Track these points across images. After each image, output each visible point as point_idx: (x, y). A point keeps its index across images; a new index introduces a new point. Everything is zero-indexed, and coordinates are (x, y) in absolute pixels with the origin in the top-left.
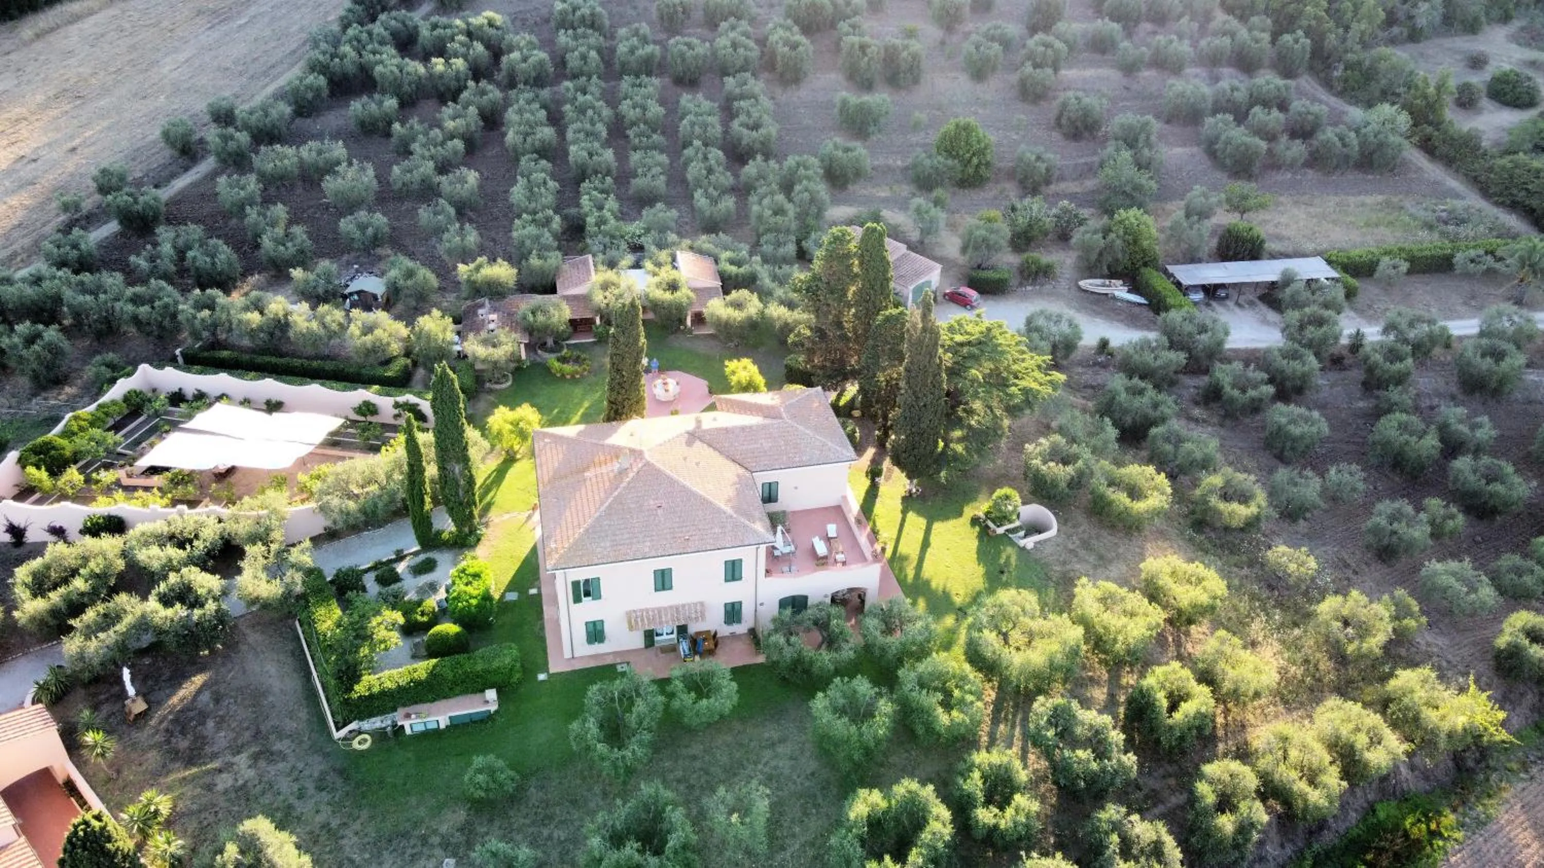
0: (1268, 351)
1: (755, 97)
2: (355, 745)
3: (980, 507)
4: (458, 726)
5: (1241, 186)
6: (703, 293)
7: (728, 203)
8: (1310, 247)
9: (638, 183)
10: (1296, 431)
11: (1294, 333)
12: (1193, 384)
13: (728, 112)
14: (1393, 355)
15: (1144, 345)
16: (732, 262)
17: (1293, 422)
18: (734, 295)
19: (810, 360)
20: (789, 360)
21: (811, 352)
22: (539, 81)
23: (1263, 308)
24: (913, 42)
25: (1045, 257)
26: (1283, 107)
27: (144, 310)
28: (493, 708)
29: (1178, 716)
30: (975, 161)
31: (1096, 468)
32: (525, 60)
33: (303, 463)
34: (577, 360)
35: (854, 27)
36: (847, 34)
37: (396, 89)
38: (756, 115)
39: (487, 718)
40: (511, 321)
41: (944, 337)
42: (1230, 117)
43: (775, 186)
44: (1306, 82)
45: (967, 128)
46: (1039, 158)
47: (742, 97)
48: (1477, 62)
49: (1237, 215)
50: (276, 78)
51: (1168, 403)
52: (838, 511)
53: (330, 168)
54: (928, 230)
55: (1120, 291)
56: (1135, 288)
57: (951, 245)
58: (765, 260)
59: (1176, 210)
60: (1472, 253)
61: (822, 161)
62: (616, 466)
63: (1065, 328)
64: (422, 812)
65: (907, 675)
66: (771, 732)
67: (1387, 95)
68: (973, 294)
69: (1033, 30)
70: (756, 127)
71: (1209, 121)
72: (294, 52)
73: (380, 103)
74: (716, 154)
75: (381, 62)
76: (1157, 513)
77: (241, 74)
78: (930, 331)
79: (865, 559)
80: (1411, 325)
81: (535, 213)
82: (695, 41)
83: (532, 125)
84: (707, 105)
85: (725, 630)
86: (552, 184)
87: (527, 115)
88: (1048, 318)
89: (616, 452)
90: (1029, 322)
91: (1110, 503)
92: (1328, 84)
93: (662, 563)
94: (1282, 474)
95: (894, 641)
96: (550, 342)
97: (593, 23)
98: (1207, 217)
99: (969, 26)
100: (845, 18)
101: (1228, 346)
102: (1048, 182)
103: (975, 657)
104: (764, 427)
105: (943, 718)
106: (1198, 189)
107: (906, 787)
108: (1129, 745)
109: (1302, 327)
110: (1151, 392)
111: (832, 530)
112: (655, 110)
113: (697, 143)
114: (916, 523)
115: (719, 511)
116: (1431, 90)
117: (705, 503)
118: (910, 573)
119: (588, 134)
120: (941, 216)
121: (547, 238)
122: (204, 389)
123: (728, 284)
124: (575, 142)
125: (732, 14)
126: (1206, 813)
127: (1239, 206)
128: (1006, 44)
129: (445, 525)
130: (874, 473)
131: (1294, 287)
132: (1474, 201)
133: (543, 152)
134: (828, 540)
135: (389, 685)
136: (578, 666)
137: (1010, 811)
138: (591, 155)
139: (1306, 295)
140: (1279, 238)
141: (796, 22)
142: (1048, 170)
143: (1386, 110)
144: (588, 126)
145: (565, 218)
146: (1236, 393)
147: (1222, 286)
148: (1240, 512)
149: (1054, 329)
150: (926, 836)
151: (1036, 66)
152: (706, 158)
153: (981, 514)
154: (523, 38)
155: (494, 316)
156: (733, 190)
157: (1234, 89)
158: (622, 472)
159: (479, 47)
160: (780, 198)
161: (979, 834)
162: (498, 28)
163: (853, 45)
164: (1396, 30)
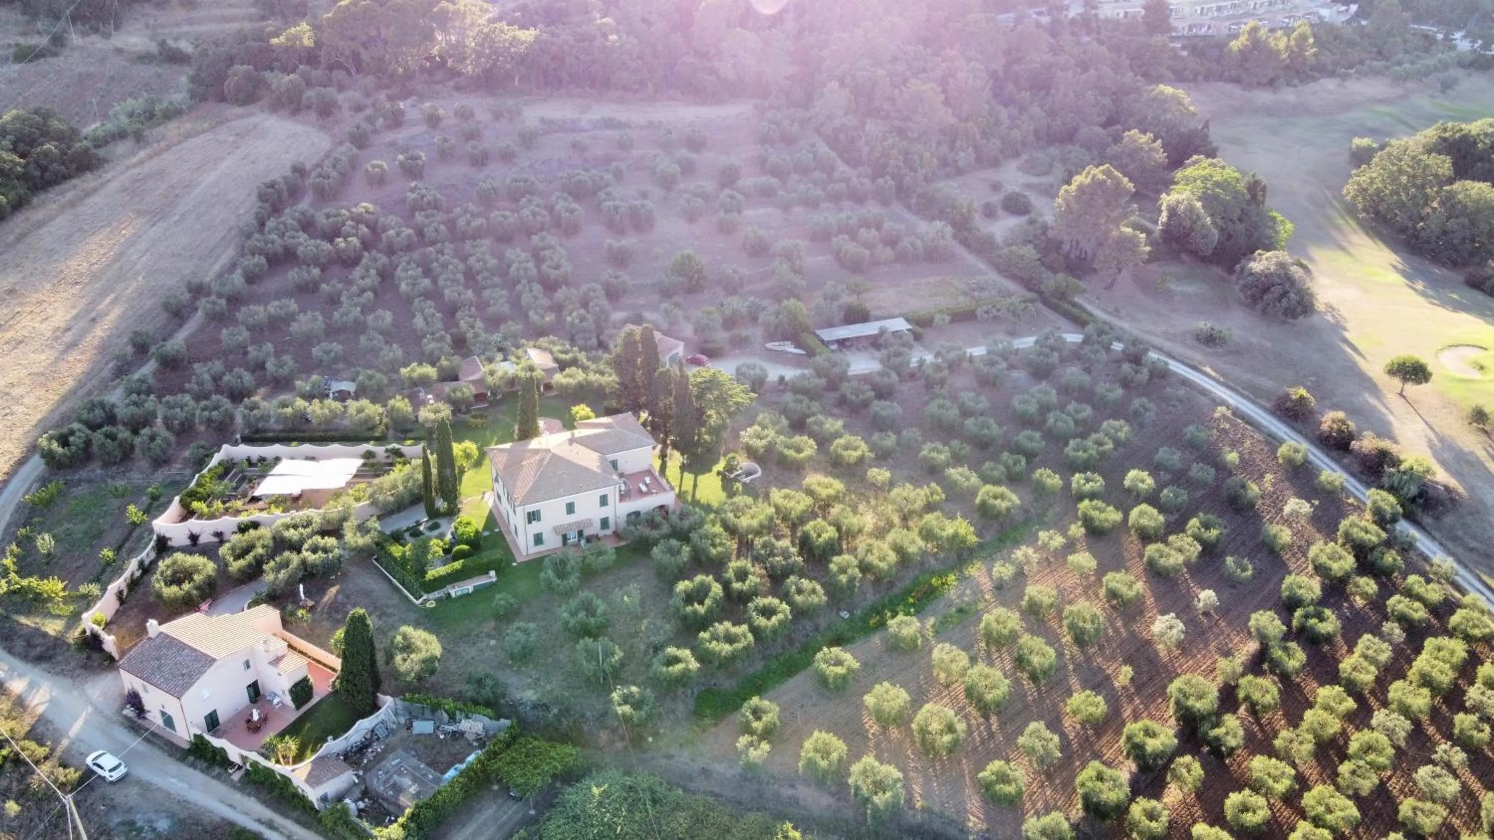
0: (871, 374)
1: (551, 247)
2: (428, 605)
3: (721, 466)
4: (477, 590)
5: (857, 279)
6: (549, 372)
7: (550, 318)
8: (897, 312)
9: (491, 310)
10: (884, 413)
11: (885, 361)
12: (833, 396)
13: (539, 260)
14: (937, 368)
15: (803, 376)
16: (562, 352)
17: (883, 409)
18: (567, 371)
19: (619, 402)
20: (606, 403)
21: (619, 397)
22: (409, 248)
23: (872, 350)
24: (647, 202)
25: (744, 332)
26: (878, 228)
27: (215, 413)
28: (494, 579)
29: (821, 540)
30: (696, 276)
31: (778, 440)
32: (398, 234)
33: (349, 484)
34: (482, 416)
35: (608, 194)
36: (604, 200)
37: (315, 261)
38: (556, 260)
39: (491, 586)
40: (438, 397)
41: (692, 380)
42: (846, 237)
43: (577, 305)
44: (897, 207)
45: (689, 257)
46: (735, 272)
47: (544, 249)
48: (996, 187)
49: (855, 296)
50: (218, 258)
51: (815, 406)
52: (649, 472)
53: (290, 318)
54: (673, 322)
55: (790, 348)
56: (798, 346)
57: (688, 330)
58: (581, 350)
59: (818, 299)
60: (985, 307)
61: (602, 285)
62: (538, 458)
63: (758, 371)
64: (472, 625)
65: (694, 536)
66: (633, 572)
67: (941, 214)
68: (704, 358)
69: (723, 185)
70: (557, 267)
71: (835, 239)
72: (223, 238)
73: (309, 272)
74: (537, 287)
75: (300, 244)
76: (810, 458)
77: (191, 257)
78: (684, 377)
79: (665, 490)
80: (948, 352)
81: (433, 334)
82: (508, 213)
83: (414, 278)
84: (524, 255)
85: (601, 533)
86: (438, 315)
87: (410, 272)
88: (748, 367)
89: (537, 451)
90: (738, 370)
91: (786, 456)
92: (908, 207)
93: (569, 499)
94: (876, 437)
95: (686, 524)
96: (463, 408)
97: (435, 205)
98: (836, 300)
99: (682, 186)
100: (600, 189)
101: (850, 373)
102: (742, 286)
103: (726, 526)
104: (607, 433)
105: (714, 551)
106: (830, 283)
107: (699, 578)
108: (800, 554)
109: (889, 358)
110: (806, 401)
111: (648, 480)
112: (492, 262)
113: (524, 281)
114: (689, 477)
115: (594, 472)
116: (965, 210)
117: (587, 469)
118: (689, 498)
119: (453, 281)
120: (679, 313)
121: (447, 348)
122: (263, 455)
123: (562, 366)
124: (446, 287)
125: (528, 192)
126: (835, 575)
127: (856, 291)
128: (705, 197)
129: (441, 504)
130: (663, 456)
131: (885, 336)
132: (992, 276)
133: (426, 295)
134: (646, 485)
135: (442, 573)
136: (531, 558)
137: (747, 582)
138: (459, 295)
139: (892, 340)
140: (880, 308)
141: (570, 194)
142: (741, 278)
143: (939, 224)
144: (451, 276)
145: (451, 334)
146: (854, 397)
147: (848, 339)
148: (853, 455)
149: (752, 373)
150: (711, 594)
151: (727, 211)
152: (531, 291)
153: (721, 469)
154: (392, 219)
155: (430, 396)
156: (551, 309)
157: (849, 218)
158: (541, 460)
159: (364, 229)
160: (582, 311)
161: (735, 595)
162: (373, 213)
163: (609, 208)
164: (948, 169)
